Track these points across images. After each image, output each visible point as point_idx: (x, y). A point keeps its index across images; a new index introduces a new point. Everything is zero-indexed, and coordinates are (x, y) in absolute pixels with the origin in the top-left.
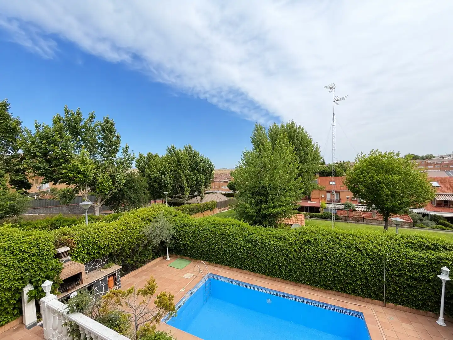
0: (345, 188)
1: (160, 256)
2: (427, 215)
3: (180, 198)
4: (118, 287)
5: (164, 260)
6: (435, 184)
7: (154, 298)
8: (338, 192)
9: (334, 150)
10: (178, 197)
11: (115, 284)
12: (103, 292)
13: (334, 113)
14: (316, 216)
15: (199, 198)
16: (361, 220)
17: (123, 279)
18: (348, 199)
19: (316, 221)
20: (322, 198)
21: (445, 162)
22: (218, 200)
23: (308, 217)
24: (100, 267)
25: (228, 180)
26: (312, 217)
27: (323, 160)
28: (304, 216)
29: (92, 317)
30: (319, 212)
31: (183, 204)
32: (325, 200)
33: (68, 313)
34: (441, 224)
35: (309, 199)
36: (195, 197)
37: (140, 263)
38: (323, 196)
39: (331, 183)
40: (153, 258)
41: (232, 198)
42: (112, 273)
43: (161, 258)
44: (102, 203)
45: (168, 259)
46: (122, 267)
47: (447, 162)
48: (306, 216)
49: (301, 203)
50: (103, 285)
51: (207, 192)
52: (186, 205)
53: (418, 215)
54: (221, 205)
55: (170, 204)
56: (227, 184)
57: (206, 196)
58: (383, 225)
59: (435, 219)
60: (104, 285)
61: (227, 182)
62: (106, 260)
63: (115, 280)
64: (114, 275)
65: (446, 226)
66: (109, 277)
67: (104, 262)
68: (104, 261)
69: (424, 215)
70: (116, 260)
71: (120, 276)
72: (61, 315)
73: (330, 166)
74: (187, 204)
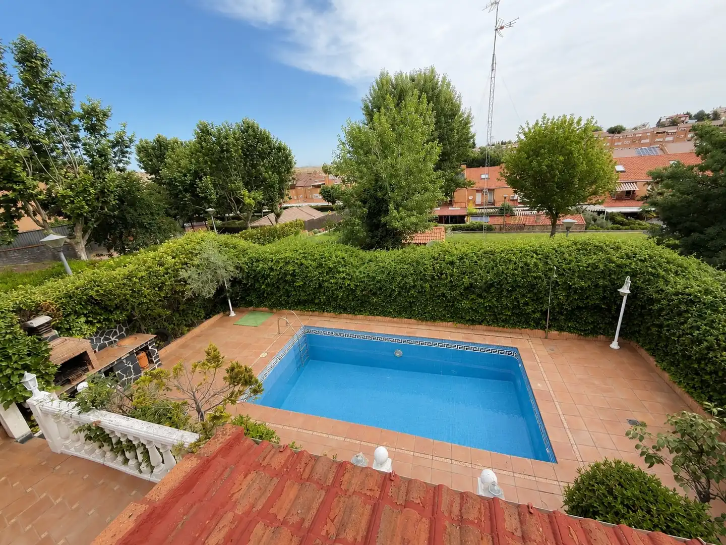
0: (503, 183)
1: (218, 313)
2: (603, 212)
3: (238, 218)
4: (156, 365)
5: (227, 318)
6: (619, 168)
7: (222, 372)
8: (491, 191)
9: (490, 122)
10: (233, 218)
11: (151, 362)
12: (133, 376)
13: (494, 54)
14: (460, 229)
15: (272, 216)
16: (521, 228)
17: (162, 353)
18: (505, 198)
19: (459, 235)
20: (469, 201)
21: (637, 136)
22: (307, 218)
23: (449, 231)
24: (117, 340)
25: (320, 183)
26: (454, 229)
27: (474, 141)
28: (443, 229)
29: (124, 413)
30: (464, 222)
31: (246, 228)
32: (474, 202)
33: (80, 413)
34: (618, 223)
35: (451, 203)
36: (264, 216)
37: (186, 326)
38: (471, 198)
39: (483, 176)
40: (208, 316)
41: (330, 213)
42: (141, 346)
43: (221, 314)
44: (87, 237)
45: (233, 314)
46: (155, 336)
47: (640, 135)
48: (446, 229)
49: (438, 211)
50: (130, 365)
51: (285, 205)
52: (250, 230)
53: (592, 213)
54: (311, 225)
55: (222, 230)
56: (319, 190)
57: (285, 212)
58: (548, 232)
59: (611, 217)
60: (132, 366)
61: (319, 186)
62: (124, 328)
63: (149, 355)
64: (145, 349)
65: (622, 224)
66: (137, 353)
67: (123, 332)
68: (121, 330)
69: (599, 213)
70: (143, 328)
71: (156, 350)
72: (68, 418)
73: (483, 150)
74: (252, 228)
